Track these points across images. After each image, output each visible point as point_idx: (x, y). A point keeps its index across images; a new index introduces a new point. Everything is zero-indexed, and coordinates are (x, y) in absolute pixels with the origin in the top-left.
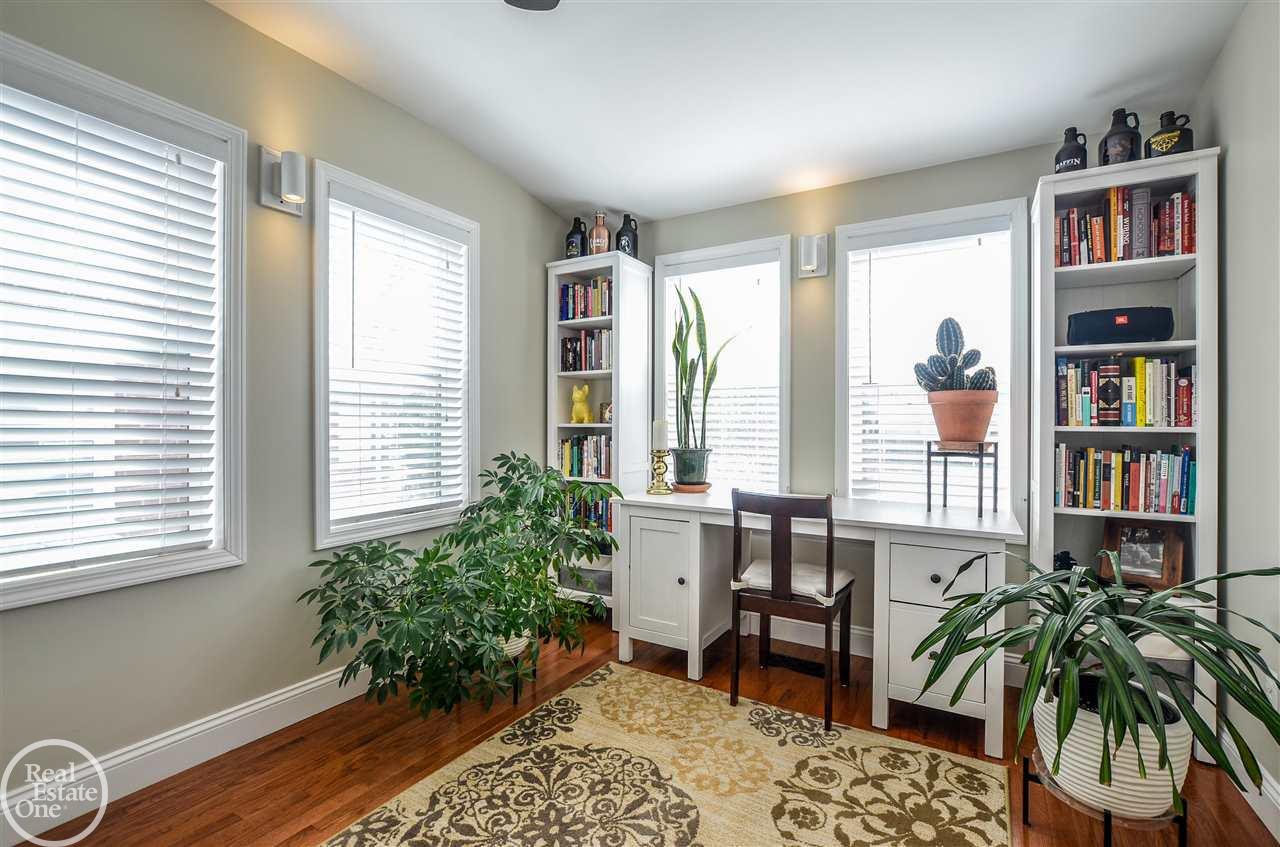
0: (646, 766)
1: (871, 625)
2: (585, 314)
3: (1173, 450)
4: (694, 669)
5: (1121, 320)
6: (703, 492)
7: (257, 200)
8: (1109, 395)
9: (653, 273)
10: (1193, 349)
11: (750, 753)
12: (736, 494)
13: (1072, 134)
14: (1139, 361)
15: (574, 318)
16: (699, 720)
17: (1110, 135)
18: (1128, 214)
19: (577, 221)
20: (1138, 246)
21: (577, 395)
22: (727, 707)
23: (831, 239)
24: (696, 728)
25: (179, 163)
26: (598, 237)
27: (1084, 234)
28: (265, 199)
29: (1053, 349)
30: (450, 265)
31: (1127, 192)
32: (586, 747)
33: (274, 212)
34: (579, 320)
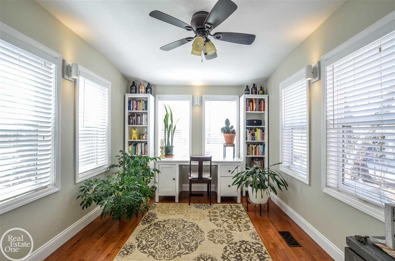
0: (180, 220)
2: (136, 109)
3: (261, 144)
4: (177, 200)
5: (255, 122)
6: (172, 157)
7: (63, 77)
8: (253, 135)
9: (155, 99)
10: (264, 127)
11: (199, 212)
13: (247, 86)
14: (257, 129)
15: (133, 110)
16: (185, 209)
17: (253, 88)
18: (256, 103)
19: (134, 82)
20: (257, 109)
21: (134, 132)
22: (188, 206)
23: (201, 98)
24: (185, 211)
25: (45, 65)
26: (142, 88)
27: (249, 106)
28: (66, 77)
29: (245, 126)
30: (105, 95)
31: (256, 99)
32: (164, 220)
33: (67, 80)
34: (134, 111)
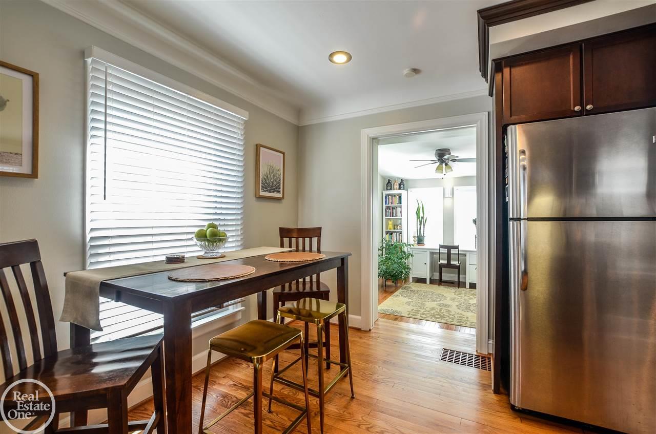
0: (430, 291)
1: (466, 275)
2: (392, 203)
4: (428, 281)
9: (407, 193)
11: (446, 290)
12: (440, 245)
19: (389, 180)
21: (390, 223)
22: (438, 286)
24: (435, 288)
26: (396, 185)
32: (418, 290)
34: (390, 205)
